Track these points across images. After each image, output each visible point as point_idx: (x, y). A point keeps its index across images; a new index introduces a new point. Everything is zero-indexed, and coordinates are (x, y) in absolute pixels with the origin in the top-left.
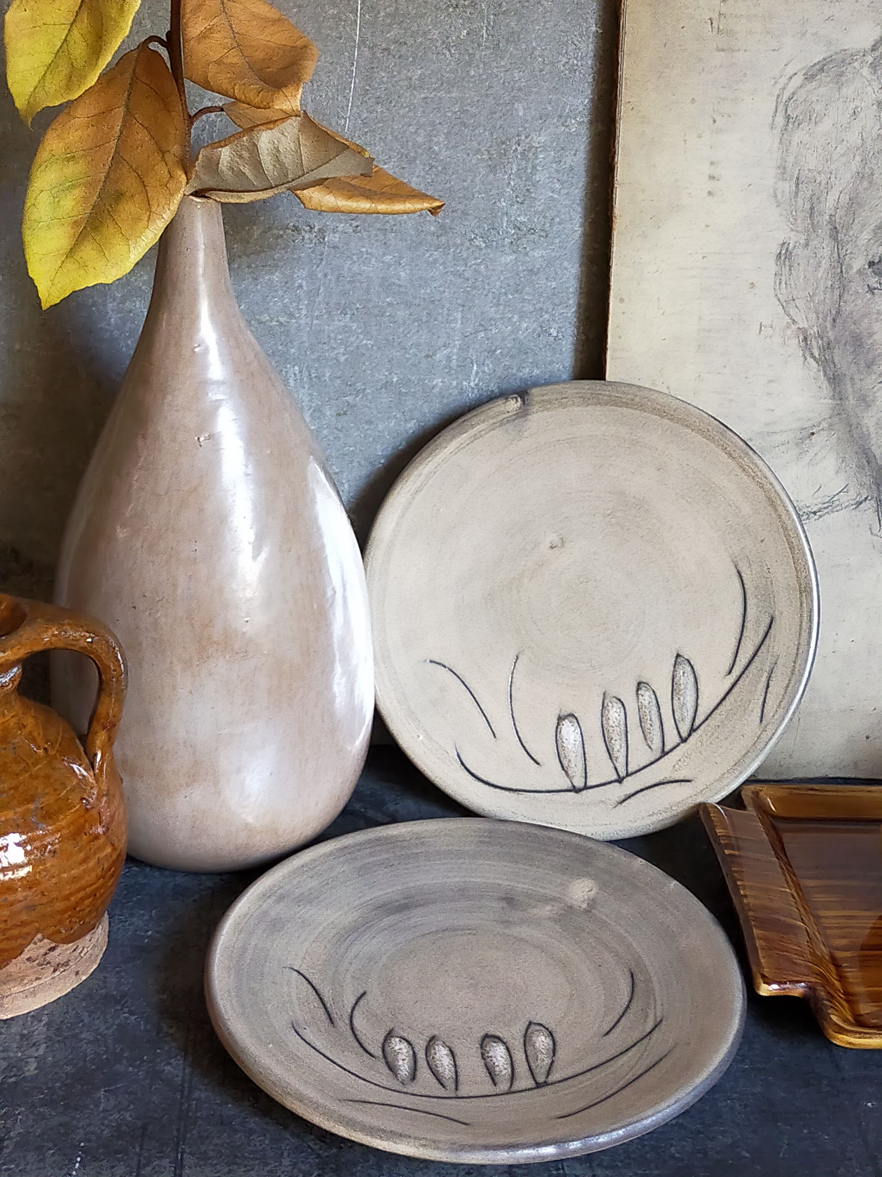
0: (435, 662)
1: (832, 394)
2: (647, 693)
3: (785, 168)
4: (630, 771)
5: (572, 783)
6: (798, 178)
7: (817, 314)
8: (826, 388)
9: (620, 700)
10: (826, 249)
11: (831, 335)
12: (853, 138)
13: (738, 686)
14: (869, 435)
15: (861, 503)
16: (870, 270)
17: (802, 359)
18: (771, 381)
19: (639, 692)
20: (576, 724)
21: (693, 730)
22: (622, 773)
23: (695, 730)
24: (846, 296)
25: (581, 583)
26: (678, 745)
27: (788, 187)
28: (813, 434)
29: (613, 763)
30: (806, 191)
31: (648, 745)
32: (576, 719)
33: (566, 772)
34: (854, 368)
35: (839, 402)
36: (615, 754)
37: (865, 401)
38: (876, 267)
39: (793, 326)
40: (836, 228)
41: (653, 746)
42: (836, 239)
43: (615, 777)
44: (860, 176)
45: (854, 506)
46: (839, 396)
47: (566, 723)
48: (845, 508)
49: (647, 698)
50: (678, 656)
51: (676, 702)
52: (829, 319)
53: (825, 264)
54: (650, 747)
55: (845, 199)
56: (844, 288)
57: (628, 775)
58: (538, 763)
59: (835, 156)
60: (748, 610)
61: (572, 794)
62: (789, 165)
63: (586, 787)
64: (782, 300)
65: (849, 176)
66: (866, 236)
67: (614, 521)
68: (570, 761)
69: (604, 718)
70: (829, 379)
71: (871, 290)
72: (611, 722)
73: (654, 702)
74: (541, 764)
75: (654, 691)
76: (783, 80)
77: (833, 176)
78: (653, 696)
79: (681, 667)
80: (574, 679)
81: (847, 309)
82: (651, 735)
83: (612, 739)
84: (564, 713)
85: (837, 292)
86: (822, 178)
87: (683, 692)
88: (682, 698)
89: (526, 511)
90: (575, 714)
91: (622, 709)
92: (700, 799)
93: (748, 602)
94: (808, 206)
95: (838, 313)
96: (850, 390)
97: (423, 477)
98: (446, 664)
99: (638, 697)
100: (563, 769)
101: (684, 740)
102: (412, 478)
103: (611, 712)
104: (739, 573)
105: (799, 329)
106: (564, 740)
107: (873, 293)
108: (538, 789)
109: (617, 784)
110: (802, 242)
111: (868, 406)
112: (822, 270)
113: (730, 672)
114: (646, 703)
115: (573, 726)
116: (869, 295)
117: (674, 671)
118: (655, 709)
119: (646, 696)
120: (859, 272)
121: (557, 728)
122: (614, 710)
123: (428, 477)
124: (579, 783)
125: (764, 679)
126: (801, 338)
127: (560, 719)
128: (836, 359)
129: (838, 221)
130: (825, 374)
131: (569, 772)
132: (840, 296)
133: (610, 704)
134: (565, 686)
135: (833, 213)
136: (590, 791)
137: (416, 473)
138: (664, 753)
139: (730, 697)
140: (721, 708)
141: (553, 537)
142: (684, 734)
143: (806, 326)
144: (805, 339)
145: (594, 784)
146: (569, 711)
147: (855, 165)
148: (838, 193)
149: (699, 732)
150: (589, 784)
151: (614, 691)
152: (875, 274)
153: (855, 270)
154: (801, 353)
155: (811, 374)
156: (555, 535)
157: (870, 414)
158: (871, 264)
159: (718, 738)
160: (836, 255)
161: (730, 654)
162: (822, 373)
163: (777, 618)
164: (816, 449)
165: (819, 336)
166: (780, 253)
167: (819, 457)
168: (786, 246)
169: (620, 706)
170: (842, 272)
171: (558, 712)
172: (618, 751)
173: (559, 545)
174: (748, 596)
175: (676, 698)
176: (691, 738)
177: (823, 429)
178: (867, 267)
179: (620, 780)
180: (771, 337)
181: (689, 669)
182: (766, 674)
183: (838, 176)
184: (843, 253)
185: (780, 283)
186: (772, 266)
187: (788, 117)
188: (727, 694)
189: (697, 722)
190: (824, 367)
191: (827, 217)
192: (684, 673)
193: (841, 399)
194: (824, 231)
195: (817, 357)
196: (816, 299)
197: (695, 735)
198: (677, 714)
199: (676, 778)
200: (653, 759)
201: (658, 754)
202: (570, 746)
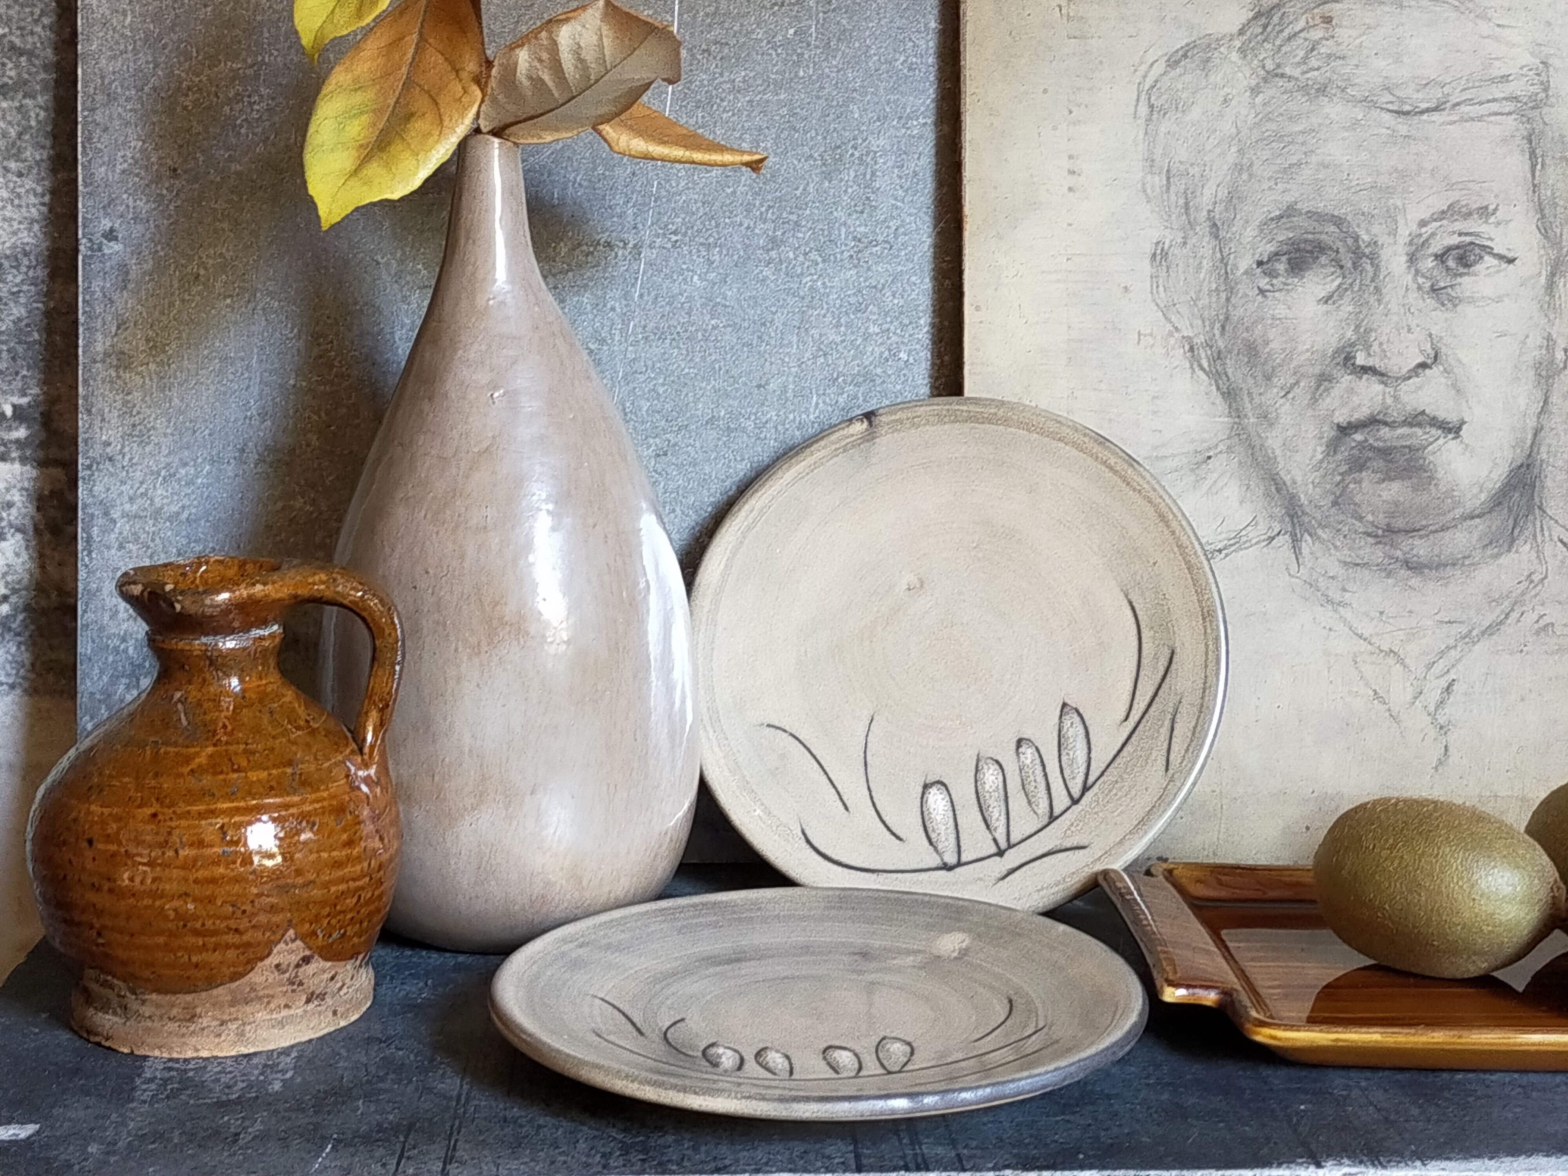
0: (772, 726)
1: (1227, 411)
2: (1029, 751)
3: (1153, 161)
4: (1012, 841)
5: (942, 860)
6: (1168, 171)
7: (1203, 322)
8: (1221, 405)
9: (997, 762)
10: (1207, 248)
11: (1221, 344)
12: (1227, 127)
13: (1137, 732)
14: (1275, 458)
15: (1273, 538)
16: (1259, 270)
17: (1190, 371)
18: (1154, 398)
19: (1021, 750)
20: (945, 792)
21: (1085, 789)
22: (1003, 845)
23: (1089, 789)
24: (1233, 301)
25: (945, 628)
26: (1069, 808)
27: (1159, 181)
28: (1209, 458)
29: (990, 833)
30: (1179, 186)
31: (1033, 811)
32: (945, 785)
33: (936, 849)
34: (1251, 381)
35: (1237, 420)
36: (993, 823)
37: (1266, 418)
38: (1265, 267)
39: (1176, 335)
40: (1215, 225)
41: (1039, 812)
42: (1217, 237)
43: (994, 850)
44: (1238, 168)
45: (1266, 543)
46: (1236, 413)
47: (933, 790)
48: (1256, 544)
49: (1029, 756)
50: (1064, 705)
51: (1064, 758)
52: (1218, 325)
53: (1206, 264)
54: (1035, 813)
55: (1223, 193)
56: (1231, 291)
57: (1010, 846)
58: (900, 839)
59: (1208, 148)
60: (1144, 645)
61: (943, 873)
62: (1157, 156)
63: (959, 864)
64: (1162, 305)
65: (1225, 167)
66: (1250, 232)
67: (981, 554)
68: (939, 835)
69: (978, 783)
70: (1223, 394)
71: (1262, 292)
72: (987, 787)
73: (1038, 761)
74: (903, 839)
75: (1037, 748)
76: (1144, 68)
77: (1207, 168)
78: (1036, 755)
79: (1067, 717)
80: (941, 740)
81: (1237, 314)
82: (1037, 799)
83: (988, 806)
84: (930, 779)
85: (1223, 295)
86: (1195, 171)
87: (1071, 745)
88: (1071, 753)
89: (877, 548)
90: (945, 781)
91: (1000, 771)
92: (1099, 867)
93: (1143, 635)
94: (1182, 201)
95: (1227, 318)
96: (1248, 405)
97: (755, 513)
98: (786, 728)
99: (1018, 756)
100: (931, 844)
101: (1075, 802)
102: (743, 514)
103: (986, 775)
104: (1131, 603)
105: (1183, 337)
106: (931, 811)
107: (1265, 296)
108: (902, 868)
109: (997, 858)
110: (1179, 240)
111: (1271, 425)
112: (1203, 271)
113: (1126, 719)
114: (1028, 762)
115: (941, 794)
116: (1259, 297)
117: (1061, 722)
118: (1039, 768)
119: (1028, 753)
120: (1246, 273)
121: (922, 796)
122: (991, 771)
123: (761, 513)
124: (951, 859)
125: (1167, 723)
126: (1187, 347)
127: (926, 787)
128: (1230, 371)
129: (1217, 217)
130: (1218, 389)
131: (940, 847)
132: (1228, 300)
133: (986, 767)
134: (932, 749)
135: (1211, 208)
136: (966, 867)
137: (747, 508)
138: (1053, 818)
139: (1129, 748)
140: (1117, 761)
141: (911, 578)
142: (1076, 796)
143: (1191, 334)
144: (1192, 349)
145: (970, 859)
146: (936, 778)
147: (1232, 156)
148: (1215, 187)
149: (1093, 791)
150: (964, 859)
151: (990, 751)
152: (1265, 274)
153: (1242, 271)
154: (1188, 365)
155: (1202, 388)
156: (912, 574)
157: (1274, 434)
158: (1260, 263)
159: (1116, 794)
160: (1218, 255)
161: (1126, 697)
162: (1214, 388)
163: (1178, 650)
164: (1215, 475)
165: (1207, 345)
166: (1154, 255)
167: (1220, 484)
168: (1161, 244)
169: (997, 767)
170: (1226, 273)
171: (923, 780)
172: (997, 818)
173: (918, 586)
174: (1142, 626)
175: (1064, 753)
176: (1084, 799)
177: (1221, 452)
178: (1255, 266)
179: (1000, 853)
180: (1152, 346)
181: (1077, 719)
182: (1169, 716)
183: (1214, 168)
184: (1226, 251)
185: (1158, 287)
186: (1146, 268)
187: (1152, 107)
188: (1124, 745)
189: (1091, 779)
190: (1216, 381)
191: (1205, 213)
192: (1072, 724)
193: (1239, 417)
194: (1203, 229)
195: (1207, 369)
196: (1200, 304)
197: (1089, 795)
198: (1067, 773)
199: (1069, 845)
200: (1040, 826)
201: (1046, 820)
202: (939, 818)
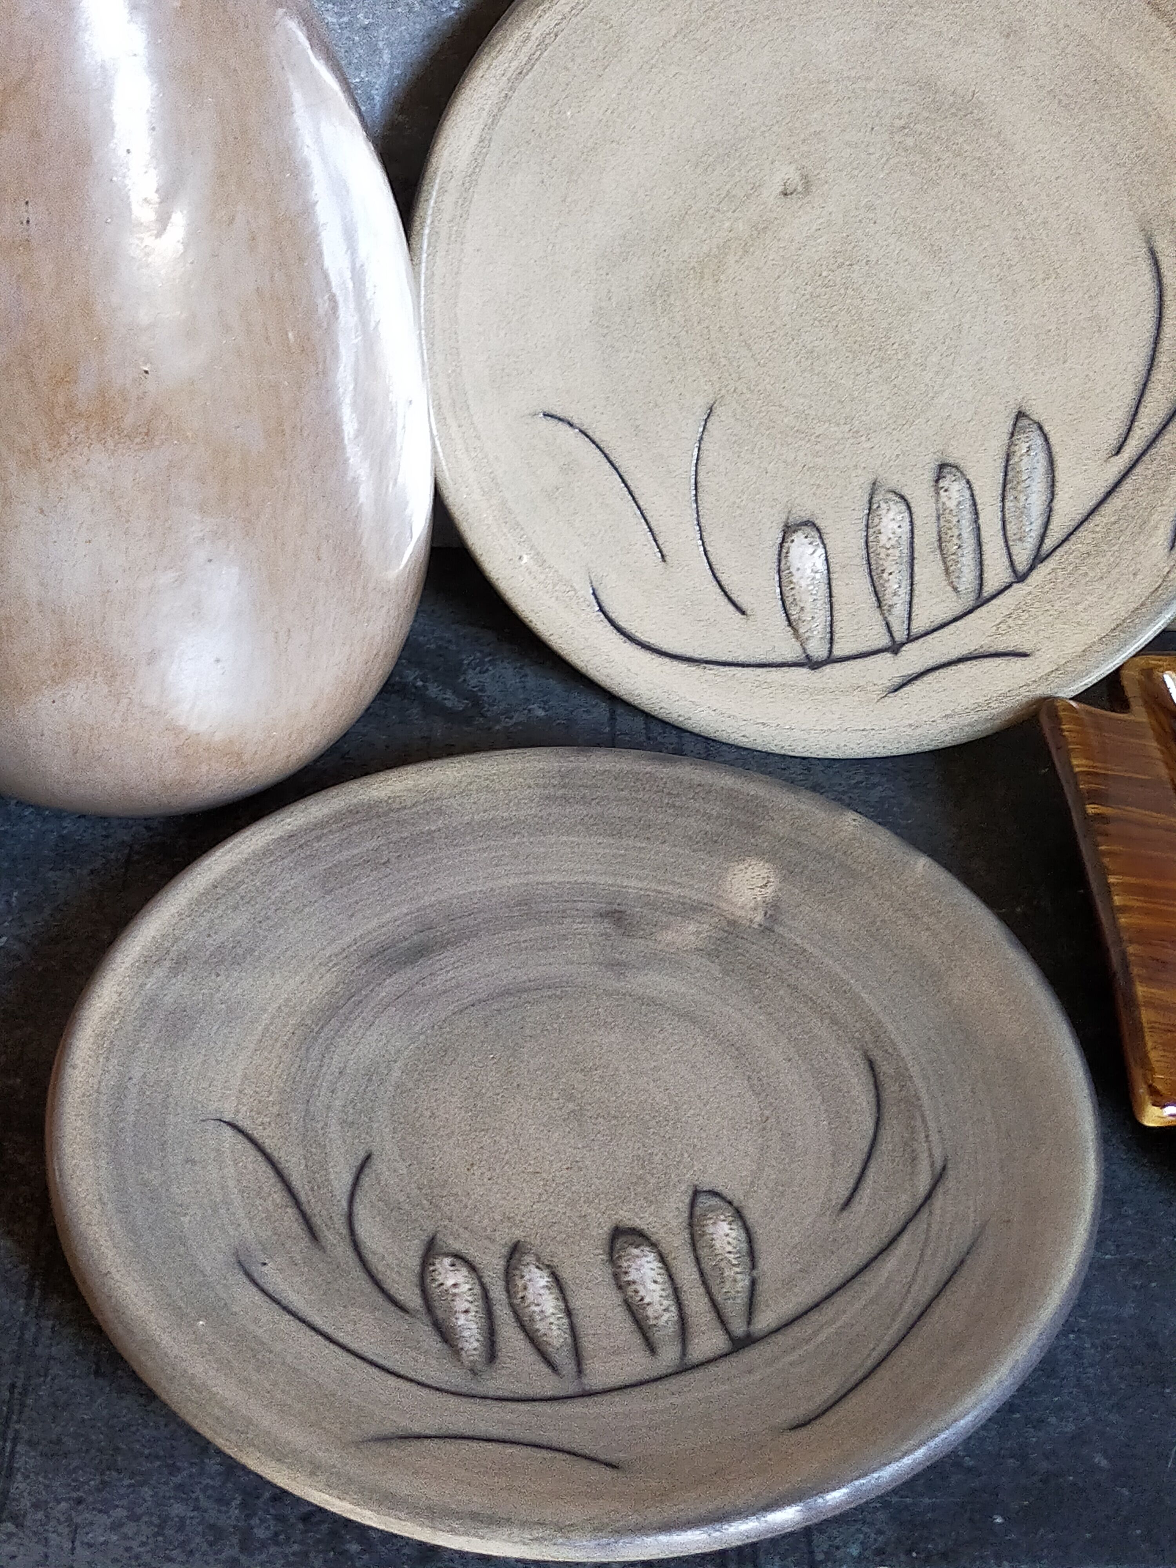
0: (552, 416)
2: (956, 485)
4: (915, 631)
5: (804, 649)
9: (902, 497)
13: (1132, 475)
19: (941, 484)
20: (818, 541)
21: (1038, 559)
22: (900, 635)
23: (1042, 561)
25: (839, 267)
26: (1009, 586)
29: (883, 614)
31: (951, 583)
32: (818, 530)
33: (795, 631)
36: (888, 599)
41: (961, 588)
43: (885, 641)
47: (799, 538)
49: (955, 495)
50: (1020, 415)
51: (1010, 504)
54: (955, 589)
57: (911, 639)
58: (743, 613)
60: (1165, 330)
61: (803, 672)
63: (831, 660)
67: (910, 142)
68: (802, 609)
69: (871, 531)
72: (883, 539)
73: (968, 504)
74: (748, 612)
75: (968, 482)
78: (967, 494)
79: (1023, 436)
80: (817, 454)
82: (959, 566)
83: (883, 571)
84: (796, 519)
87: (1023, 485)
88: (1022, 498)
89: (736, 117)
90: (817, 522)
91: (907, 514)
93: (1167, 312)
97: (532, 44)
98: (575, 421)
99: (938, 493)
100: (790, 624)
101: (1021, 578)
102: (511, 45)
103: (885, 520)
104: (1153, 254)
106: (793, 570)
108: (742, 659)
109: (888, 655)
113: (1119, 451)
114: (952, 504)
115: (811, 543)
117: (1011, 444)
118: (967, 516)
119: (955, 491)
121: (781, 545)
122: (891, 515)
123: (542, 45)
124: (818, 650)
127: (788, 530)
131: (801, 631)
133: (883, 505)
134: (798, 467)
136: (837, 665)
137: (518, 35)
138: (981, 601)
139: (1116, 502)
140: (1097, 519)
141: (787, 173)
142: (1021, 567)
145: (847, 652)
146: (805, 516)
149: (1051, 563)
150: (837, 652)
151: (893, 480)
156: (793, 167)
159: (1086, 574)
161: (1121, 414)
169: (904, 507)
171: (784, 516)
172: (895, 594)
173: (800, 189)
174: (1167, 301)
175: (1010, 497)
176: (1034, 573)
179: (895, 648)
181: (1040, 441)
188: (1109, 494)
189: (1049, 544)
192: (1029, 447)
197: (1042, 571)
198: (1011, 528)
199: (1001, 648)
200: (958, 610)
201: (968, 601)
202: (803, 583)
